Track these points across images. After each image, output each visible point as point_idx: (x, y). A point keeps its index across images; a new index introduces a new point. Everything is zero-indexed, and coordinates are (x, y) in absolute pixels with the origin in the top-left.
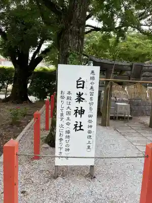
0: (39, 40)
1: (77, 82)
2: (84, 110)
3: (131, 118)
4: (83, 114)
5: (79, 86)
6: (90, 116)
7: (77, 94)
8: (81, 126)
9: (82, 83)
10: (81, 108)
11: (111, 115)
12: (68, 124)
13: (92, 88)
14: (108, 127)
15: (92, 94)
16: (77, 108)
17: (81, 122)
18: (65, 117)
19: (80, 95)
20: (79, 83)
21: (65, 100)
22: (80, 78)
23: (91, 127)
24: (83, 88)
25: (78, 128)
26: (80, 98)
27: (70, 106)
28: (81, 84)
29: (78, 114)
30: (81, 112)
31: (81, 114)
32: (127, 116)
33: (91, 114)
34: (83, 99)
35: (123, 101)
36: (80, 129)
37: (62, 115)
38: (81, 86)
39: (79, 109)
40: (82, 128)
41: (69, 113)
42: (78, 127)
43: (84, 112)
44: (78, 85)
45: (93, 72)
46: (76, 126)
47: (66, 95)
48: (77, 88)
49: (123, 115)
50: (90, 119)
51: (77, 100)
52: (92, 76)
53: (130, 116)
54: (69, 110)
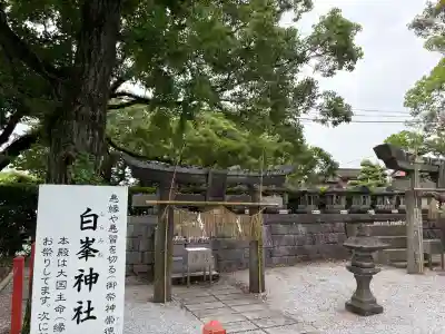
0: (8, 114)
1: (82, 217)
2: (97, 275)
3: (216, 278)
4: (95, 282)
5: (85, 225)
6: (110, 285)
7: (82, 242)
8: (90, 309)
9: (92, 218)
10: (91, 270)
11: (174, 276)
12: (60, 309)
13: (113, 227)
14: (168, 304)
15: (113, 240)
16: (82, 271)
17: (89, 302)
18: (53, 294)
19: (87, 243)
20: (85, 219)
21: (53, 257)
22: (89, 210)
23: (113, 307)
24: (94, 228)
25: (84, 316)
26: (87, 250)
27: (64, 269)
28: (89, 221)
29: (83, 284)
30: (91, 278)
31: (91, 283)
32: (208, 273)
33: (112, 280)
34: (95, 251)
35: (200, 243)
36: (89, 317)
37: (45, 290)
38: (91, 224)
39: (87, 273)
40: (92, 314)
41: (61, 285)
42: (83, 313)
43: (96, 278)
44: (83, 223)
45: (114, 197)
46: (78, 311)
47: (56, 247)
48: (82, 229)
49: (201, 273)
50: (111, 291)
51: (80, 255)
52: (113, 204)
53: (214, 273)
54: (62, 278)
